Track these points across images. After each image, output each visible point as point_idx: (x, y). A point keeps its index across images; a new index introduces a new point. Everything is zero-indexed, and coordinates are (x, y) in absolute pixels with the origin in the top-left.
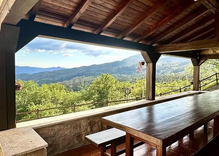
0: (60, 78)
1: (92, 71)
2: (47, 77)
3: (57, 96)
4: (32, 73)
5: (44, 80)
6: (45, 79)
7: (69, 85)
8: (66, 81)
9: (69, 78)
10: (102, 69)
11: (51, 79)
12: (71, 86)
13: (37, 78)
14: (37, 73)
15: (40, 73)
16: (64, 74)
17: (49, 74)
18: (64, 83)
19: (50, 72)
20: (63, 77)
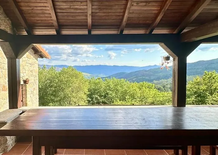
0: (157, 77)
1: (198, 69)
2: (143, 76)
3: (146, 95)
4: (129, 72)
5: (140, 79)
6: (141, 77)
7: (166, 85)
8: (163, 80)
9: (166, 76)
10: (213, 66)
11: (147, 78)
12: (169, 86)
13: (133, 77)
14: (134, 72)
15: (136, 72)
16: (160, 72)
17: (145, 73)
18: (161, 82)
19: (146, 71)
20: (160, 76)
